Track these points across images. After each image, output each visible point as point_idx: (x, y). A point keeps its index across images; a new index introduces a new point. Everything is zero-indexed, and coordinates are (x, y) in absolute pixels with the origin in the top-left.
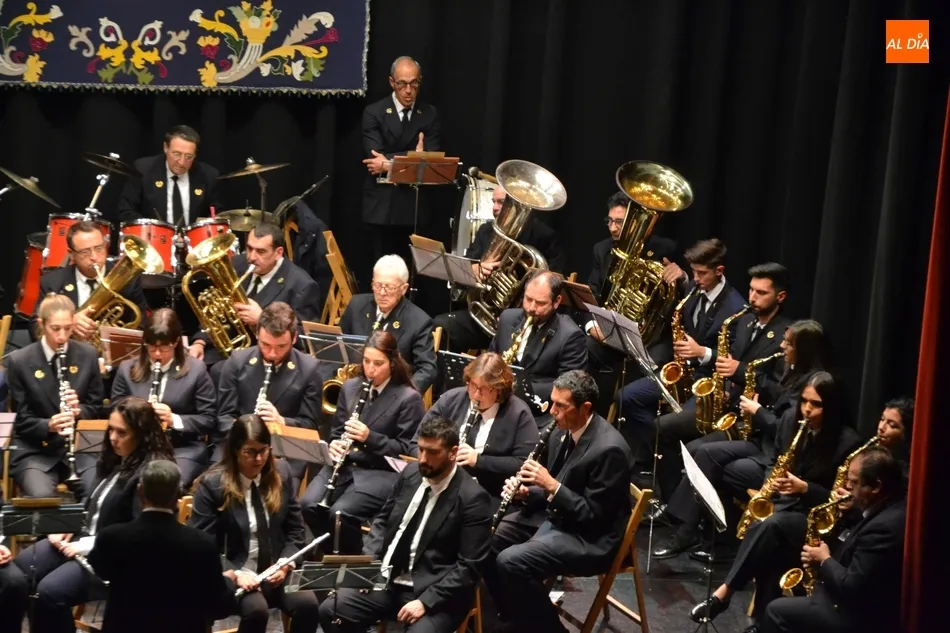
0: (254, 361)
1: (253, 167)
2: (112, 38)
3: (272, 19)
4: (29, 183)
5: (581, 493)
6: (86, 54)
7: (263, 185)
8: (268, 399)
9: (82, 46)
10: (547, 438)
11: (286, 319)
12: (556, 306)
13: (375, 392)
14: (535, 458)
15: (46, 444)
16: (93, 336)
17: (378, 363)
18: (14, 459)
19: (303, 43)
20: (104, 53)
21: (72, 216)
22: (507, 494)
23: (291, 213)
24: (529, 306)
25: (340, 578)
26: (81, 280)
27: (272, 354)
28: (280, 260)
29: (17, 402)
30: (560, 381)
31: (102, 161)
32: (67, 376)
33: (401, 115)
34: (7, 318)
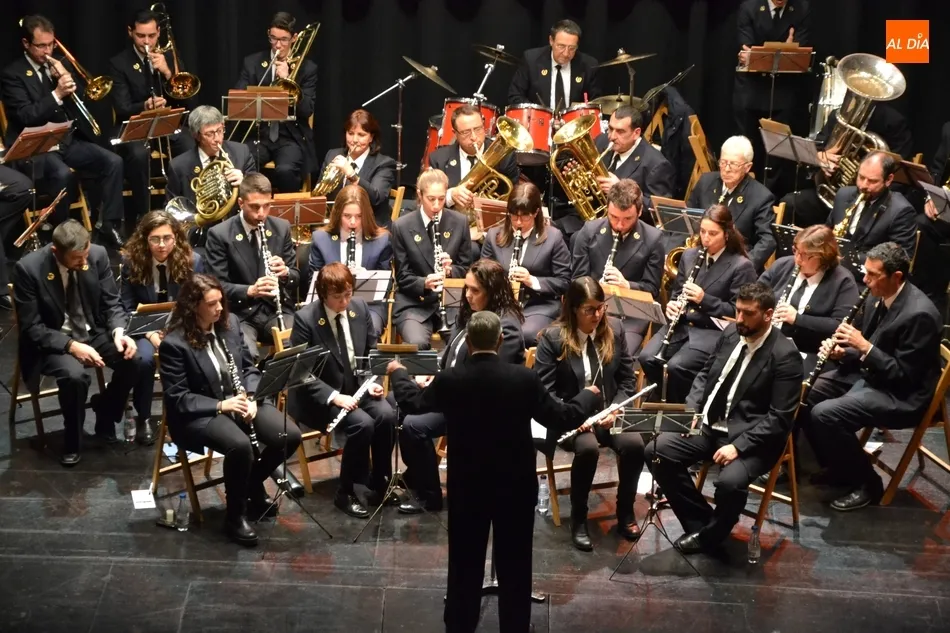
0: (603, 231)
1: (623, 57)
4: (430, 72)
5: (892, 353)
7: (632, 73)
8: (613, 265)
11: (632, 194)
12: (888, 184)
13: (711, 260)
14: (849, 322)
15: (422, 299)
17: (712, 233)
18: (395, 311)
21: (464, 100)
22: (822, 354)
24: (862, 184)
26: (463, 155)
27: (619, 226)
28: (639, 140)
29: (400, 262)
30: (873, 252)
31: (489, 51)
32: (441, 240)
33: (773, 13)
34: (401, 189)
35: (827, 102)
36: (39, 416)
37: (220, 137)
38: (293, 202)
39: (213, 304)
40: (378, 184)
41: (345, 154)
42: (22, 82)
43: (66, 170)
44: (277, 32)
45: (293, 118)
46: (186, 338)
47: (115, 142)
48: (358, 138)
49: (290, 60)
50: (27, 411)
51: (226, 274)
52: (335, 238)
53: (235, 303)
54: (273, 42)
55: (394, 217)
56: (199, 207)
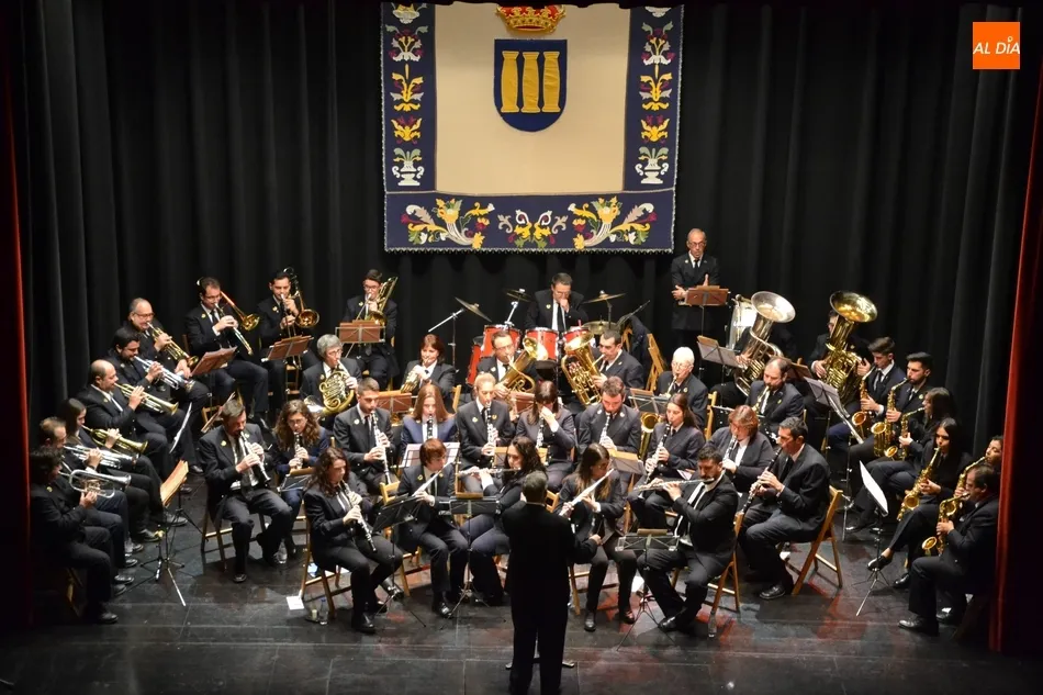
0: (600, 412)
1: (604, 296)
2: (523, 222)
3: (617, 208)
4: (474, 308)
5: (798, 492)
6: (507, 231)
7: (610, 307)
8: (607, 435)
9: (505, 226)
10: (776, 459)
11: (618, 386)
12: (784, 379)
13: (674, 431)
14: (769, 470)
16: (506, 398)
17: (675, 413)
19: (635, 222)
20: (518, 230)
21: (498, 326)
23: (628, 323)
24: (767, 380)
25: (648, 543)
26: (500, 364)
27: (610, 408)
28: (620, 352)
30: (783, 424)
31: (514, 293)
32: (491, 421)
33: (694, 264)
34: (459, 387)
35: (738, 324)
36: (222, 547)
37: (339, 355)
38: (389, 397)
39: (339, 469)
40: (444, 383)
41: (421, 364)
42: (198, 322)
43: (229, 380)
44: (369, 282)
45: (383, 340)
46: (320, 490)
47: (263, 360)
48: (429, 354)
49: (378, 300)
50: (213, 544)
51: (348, 446)
52: (418, 422)
53: (353, 465)
54: (366, 289)
56: (326, 402)
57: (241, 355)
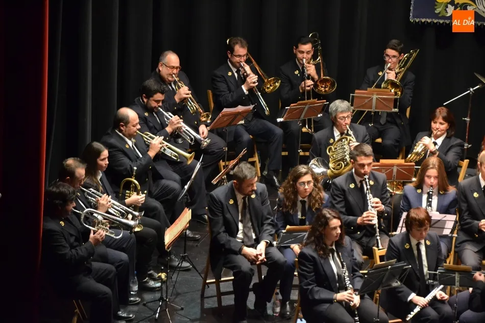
15: (477, 236)
18: (458, 242)
29: (462, 210)
34: (466, 162)
36: (220, 294)
37: (348, 121)
38: (392, 165)
39: (335, 228)
40: (451, 157)
41: (430, 136)
42: (225, 79)
43: (247, 137)
44: (390, 52)
45: (396, 110)
46: (316, 250)
47: (279, 120)
48: (439, 126)
49: (397, 71)
50: (212, 290)
51: (343, 210)
52: (419, 191)
53: (349, 229)
54: (387, 59)
55: (460, 179)
56: (331, 165)
57: (258, 113)
